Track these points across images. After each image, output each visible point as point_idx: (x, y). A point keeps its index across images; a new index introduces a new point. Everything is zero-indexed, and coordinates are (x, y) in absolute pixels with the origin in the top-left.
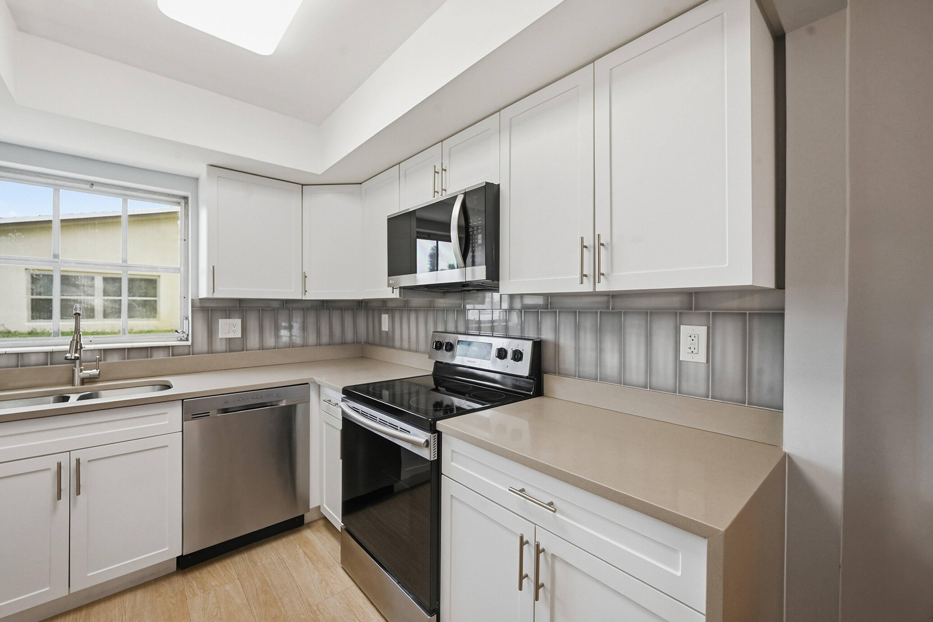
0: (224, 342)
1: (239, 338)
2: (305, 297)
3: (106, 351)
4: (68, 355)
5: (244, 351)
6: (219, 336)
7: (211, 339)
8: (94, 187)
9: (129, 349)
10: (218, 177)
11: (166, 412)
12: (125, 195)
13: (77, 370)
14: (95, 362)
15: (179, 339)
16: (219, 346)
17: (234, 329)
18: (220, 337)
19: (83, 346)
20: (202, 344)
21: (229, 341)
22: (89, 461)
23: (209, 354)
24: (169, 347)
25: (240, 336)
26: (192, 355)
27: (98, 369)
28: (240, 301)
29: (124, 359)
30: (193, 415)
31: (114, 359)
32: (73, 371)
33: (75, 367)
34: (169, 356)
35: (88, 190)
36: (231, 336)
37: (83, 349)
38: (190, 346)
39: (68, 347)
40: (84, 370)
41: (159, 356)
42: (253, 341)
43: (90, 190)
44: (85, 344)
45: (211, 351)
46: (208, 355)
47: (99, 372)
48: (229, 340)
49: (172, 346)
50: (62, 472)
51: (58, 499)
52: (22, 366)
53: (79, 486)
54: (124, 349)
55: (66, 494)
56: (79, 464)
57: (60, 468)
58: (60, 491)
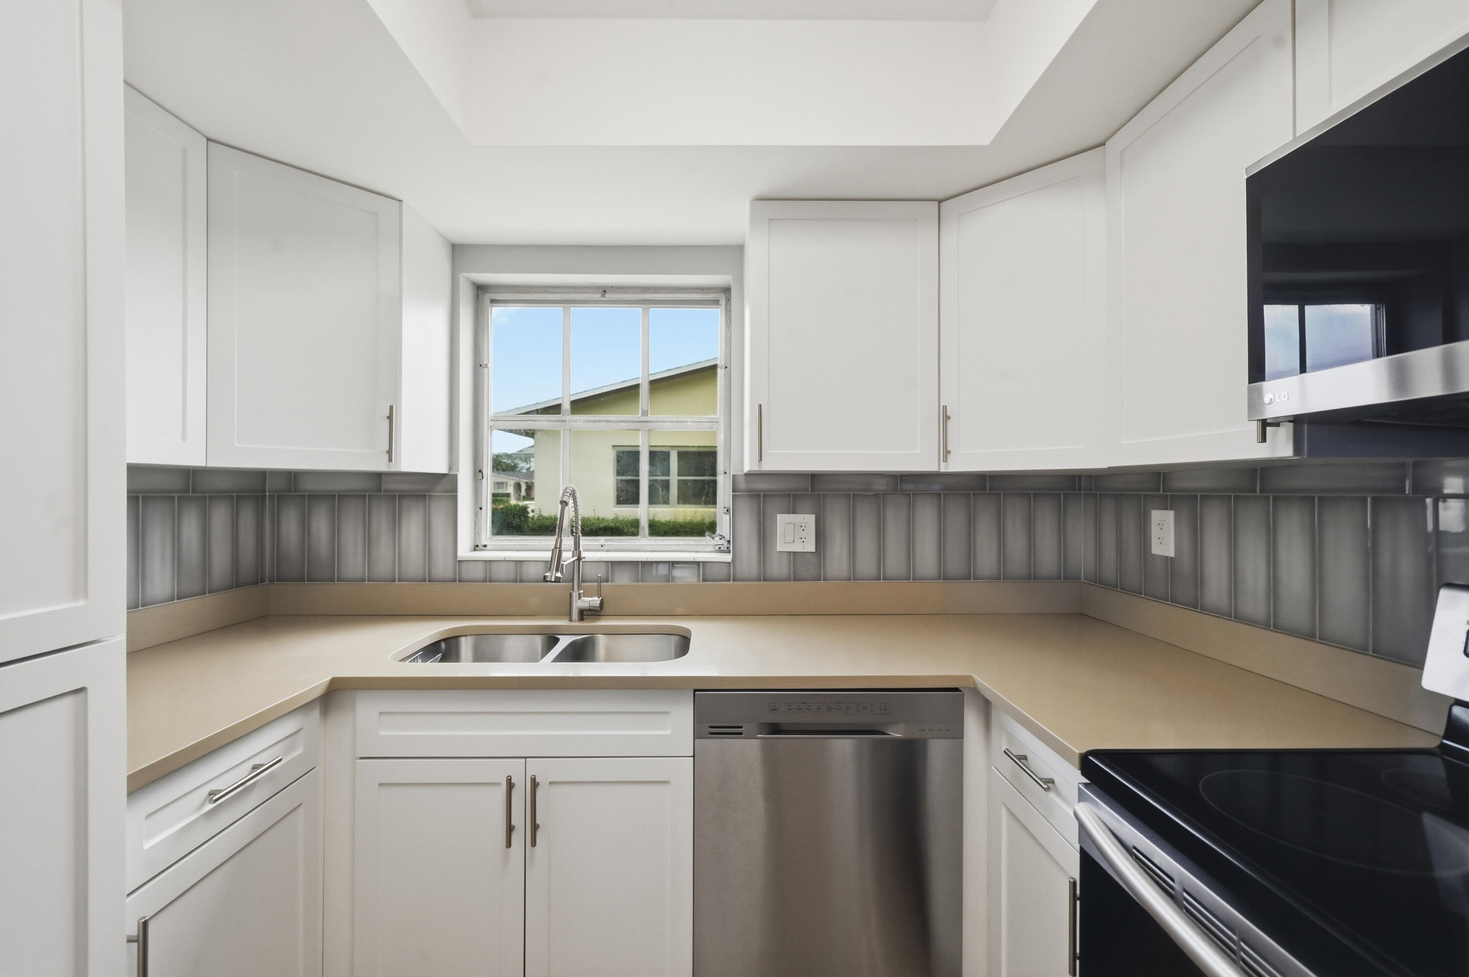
0: (785, 561)
1: (813, 553)
2: (946, 467)
5: (820, 579)
6: (776, 547)
7: (764, 552)
9: (644, 563)
11: (667, 709)
12: (645, 301)
13: (575, 595)
14: (595, 582)
15: (717, 548)
16: (778, 567)
17: (803, 534)
18: (778, 550)
19: (583, 554)
20: (749, 560)
21: (794, 556)
22: (551, 783)
23: (760, 581)
24: (698, 563)
25: (813, 550)
26: (733, 581)
27: (600, 597)
28: (814, 478)
29: (638, 581)
30: (711, 727)
31: (623, 579)
32: (572, 594)
33: (574, 587)
34: (701, 581)
35: (599, 301)
36: (797, 548)
37: (583, 560)
38: (729, 563)
40: (584, 597)
41: (685, 579)
42: (838, 559)
45: (763, 577)
46: (758, 583)
47: (601, 600)
49: (703, 562)
50: (514, 793)
51: (509, 844)
52: (521, 581)
53: (535, 827)
54: (637, 562)
55: (517, 838)
56: (535, 784)
57: (510, 785)
58: (510, 829)
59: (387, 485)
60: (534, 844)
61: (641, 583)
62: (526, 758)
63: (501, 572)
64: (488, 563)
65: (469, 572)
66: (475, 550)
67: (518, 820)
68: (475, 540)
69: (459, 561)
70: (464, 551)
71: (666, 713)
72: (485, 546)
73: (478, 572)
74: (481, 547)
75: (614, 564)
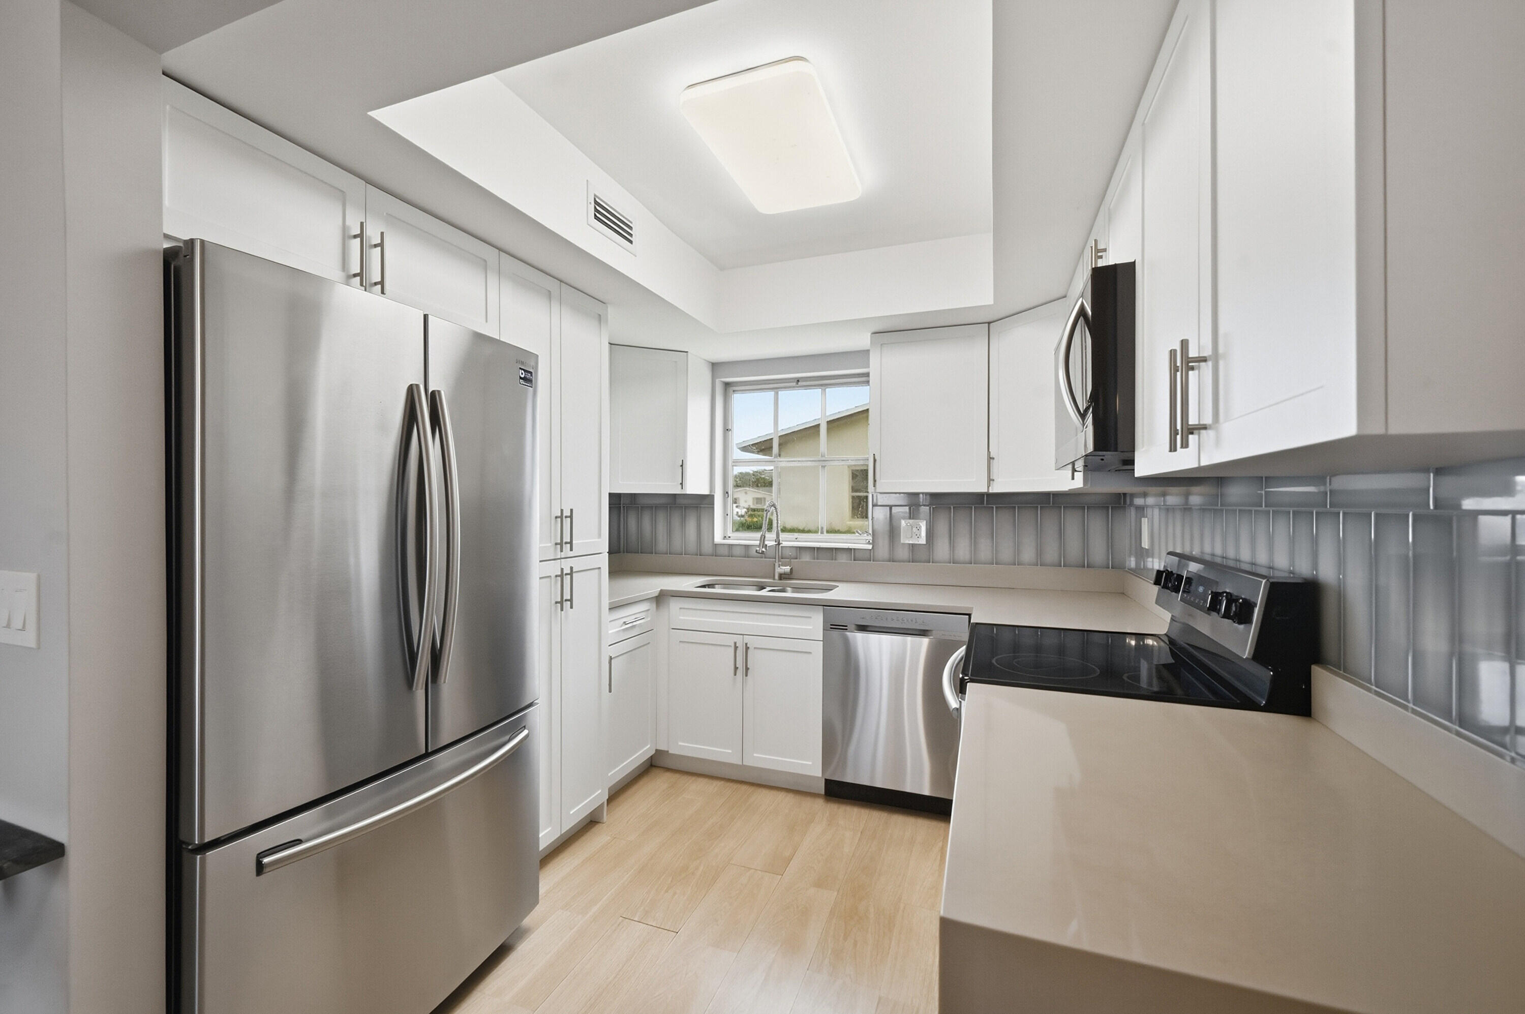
0: (907, 549)
1: (925, 545)
3: (801, 549)
4: (758, 549)
5: (930, 562)
6: (900, 541)
7: (893, 544)
8: (799, 383)
9: (818, 549)
10: (881, 345)
11: (809, 616)
12: (822, 385)
13: (777, 564)
14: (789, 559)
15: (868, 541)
16: (902, 553)
17: (918, 533)
18: (902, 543)
19: (781, 542)
20: (883, 550)
21: (913, 548)
22: (755, 648)
24: (851, 549)
25: (925, 543)
26: (870, 561)
27: (791, 567)
29: (814, 559)
30: (831, 625)
31: (805, 557)
32: (774, 565)
33: (775, 561)
34: (851, 560)
35: (794, 387)
36: (915, 542)
37: (781, 545)
38: (871, 550)
39: (759, 542)
40: (782, 567)
41: (843, 559)
42: (942, 549)
43: (797, 387)
44: (782, 541)
45: (891, 560)
46: (889, 563)
47: (791, 569)
48: (913, 546)
49: (854, 549)
50: (738, 651)
51: (735, 674)
52: (748, 557)
53: (747, 669)
54: (814, 548)
55: (739, 672)
56: (747, 648)
57: (736, 648)
58: (736, 668)
59: (680, 501)
60: (746, 675)
61: (816, 560)
62: (743, 635)
63: (737, 551)
64: (731, 546)
65: (722, 551)
66: (724, 539)
67: (740, 664)
68: (724, 534)
69: (715, 544)
70: (718, 539)
71: (810, 617)
72: (729, 537)
73: (725, 551)
74: (727, 537)
75: (801, 548)
